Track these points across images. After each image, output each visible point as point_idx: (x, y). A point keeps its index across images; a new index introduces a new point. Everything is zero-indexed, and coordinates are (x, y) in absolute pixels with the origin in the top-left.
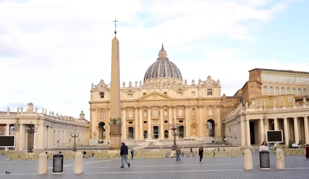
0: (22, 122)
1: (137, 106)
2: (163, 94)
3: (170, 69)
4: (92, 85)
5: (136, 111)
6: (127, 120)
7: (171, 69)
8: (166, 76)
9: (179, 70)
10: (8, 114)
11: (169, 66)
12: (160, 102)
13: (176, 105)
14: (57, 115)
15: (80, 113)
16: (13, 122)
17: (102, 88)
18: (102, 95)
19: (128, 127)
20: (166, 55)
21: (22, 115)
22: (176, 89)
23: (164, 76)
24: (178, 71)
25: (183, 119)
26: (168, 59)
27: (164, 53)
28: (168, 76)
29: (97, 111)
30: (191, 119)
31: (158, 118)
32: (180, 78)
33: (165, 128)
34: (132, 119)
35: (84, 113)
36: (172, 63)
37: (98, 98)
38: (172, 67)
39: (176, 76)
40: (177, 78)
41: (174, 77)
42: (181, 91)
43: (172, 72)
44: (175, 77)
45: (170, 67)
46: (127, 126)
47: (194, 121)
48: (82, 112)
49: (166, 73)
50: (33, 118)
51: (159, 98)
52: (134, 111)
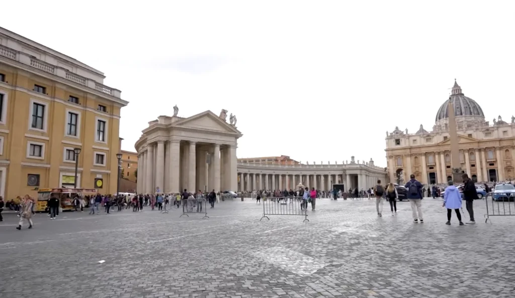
0: (348, 172)
1: (438, 151)
2: (467, 136)
3: (467, 106)
4: (387, 133)
5: (437, 156)
6: (427, 166)
7: (469, 105)
8: (464, 115)
9: (478, 105)
10: (336, 167)
11: (465, 103)
12: (465, 145)
13: (484, 147)
14: (364, 162)
15: (370, 160)
16: (341, 173)
17: (398, 135)
18: (398, 142)
19: (429, 173)
20: (461, 90)
21: (347, 167)
22: (483, 130)
23: (461, 114)
24: (478, 107)
25: (494, 162)
26: (463, 94)
27: (458, 88)
28: (466, 114)
29: (394, 158)
30: (505, 162)
31: (463, 162)
32: (481, 115)
33: (472, 172)
34: (432, 164)
35: (373, 160)
36: (468, 98)
37: (393, 145)
38: (469, 104)
39: (476, 112)
40: (477, 114)
41: (473, 115)
42: (489, 132)
43: (470, 108)
44: (474, 113)
45: (468, 103)
46: (427, 172)
47: (508, 163)
48: (371, 159)
49: (463, 110)
50: (357, 169)
51: (463, 141)
52: (434, 156)
